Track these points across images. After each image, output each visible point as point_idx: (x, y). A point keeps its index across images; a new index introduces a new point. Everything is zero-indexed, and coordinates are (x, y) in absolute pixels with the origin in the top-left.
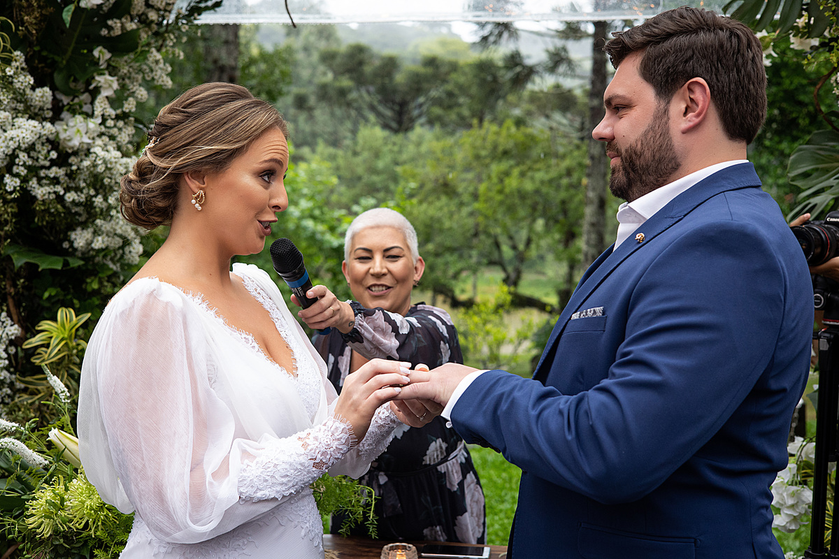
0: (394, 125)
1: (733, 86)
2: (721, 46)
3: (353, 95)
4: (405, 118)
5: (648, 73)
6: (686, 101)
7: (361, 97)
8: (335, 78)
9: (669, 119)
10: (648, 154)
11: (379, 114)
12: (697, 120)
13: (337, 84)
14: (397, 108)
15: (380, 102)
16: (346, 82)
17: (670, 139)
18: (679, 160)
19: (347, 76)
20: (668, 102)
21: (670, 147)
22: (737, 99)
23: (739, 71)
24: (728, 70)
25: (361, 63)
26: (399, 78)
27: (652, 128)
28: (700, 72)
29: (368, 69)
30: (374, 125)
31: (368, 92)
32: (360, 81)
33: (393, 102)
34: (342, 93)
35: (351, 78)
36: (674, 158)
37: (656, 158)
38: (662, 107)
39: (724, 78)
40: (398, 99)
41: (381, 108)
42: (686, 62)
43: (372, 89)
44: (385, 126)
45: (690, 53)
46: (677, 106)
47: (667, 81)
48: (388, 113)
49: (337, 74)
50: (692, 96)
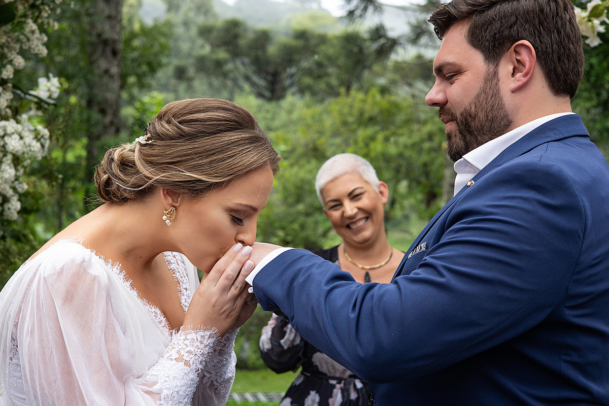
0: (267, 94)
1: (555, 46)
2: (542, 10)
3: (229, 66)
4: (278, 87)
5: (475, 40)
6: (513, 63)
7: (236, 68)
8: (213, 51)
9: (498, 80)
10: (481, 115)
11: (253, 84)
12: (525, 80)
13: (214, 56)
14: (270, 78)
15: (255, 72)
16: (222, 55)
17: (501, 99)
18: (510, 117)
19: (223, 49)
20: (497, 65)
21: (501, 106)
22: (559, 59)
23: (559, 33)
24: (549, 32)
25: (236, 36)
26: (272, 50)
27: (484, 91)
28: (524, 35)
29: (243, 42)
30: (249, 94)
31: (244, 64)
32: (236, 53)
33: (267, 73)
34: (219, 64)
35: (227, 51)
36: (506, 116)
37: (489, 118)
38: (491, 70)
39: (546, 39)
40: (271, 69)
41: (255, 79)
42: (511, 27)
43: (246, 60)
44: (260, 95)
45: (513, 19)
46: (505, 68)
47: (494, 45)
48: (261, 82)
49: (215, 46)
50: (518, 58)
